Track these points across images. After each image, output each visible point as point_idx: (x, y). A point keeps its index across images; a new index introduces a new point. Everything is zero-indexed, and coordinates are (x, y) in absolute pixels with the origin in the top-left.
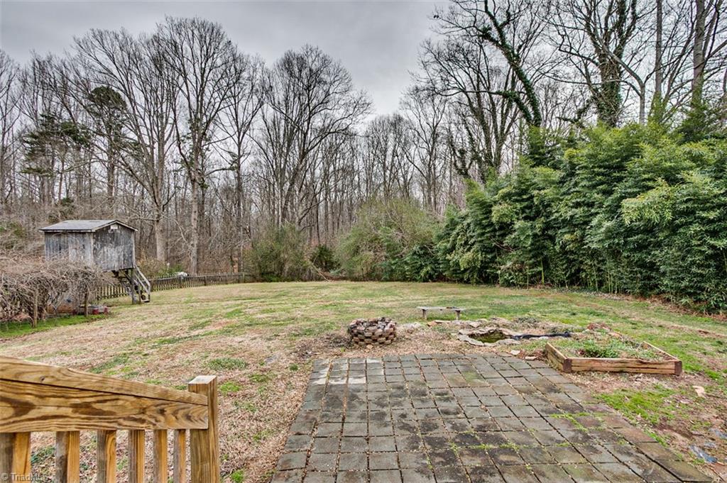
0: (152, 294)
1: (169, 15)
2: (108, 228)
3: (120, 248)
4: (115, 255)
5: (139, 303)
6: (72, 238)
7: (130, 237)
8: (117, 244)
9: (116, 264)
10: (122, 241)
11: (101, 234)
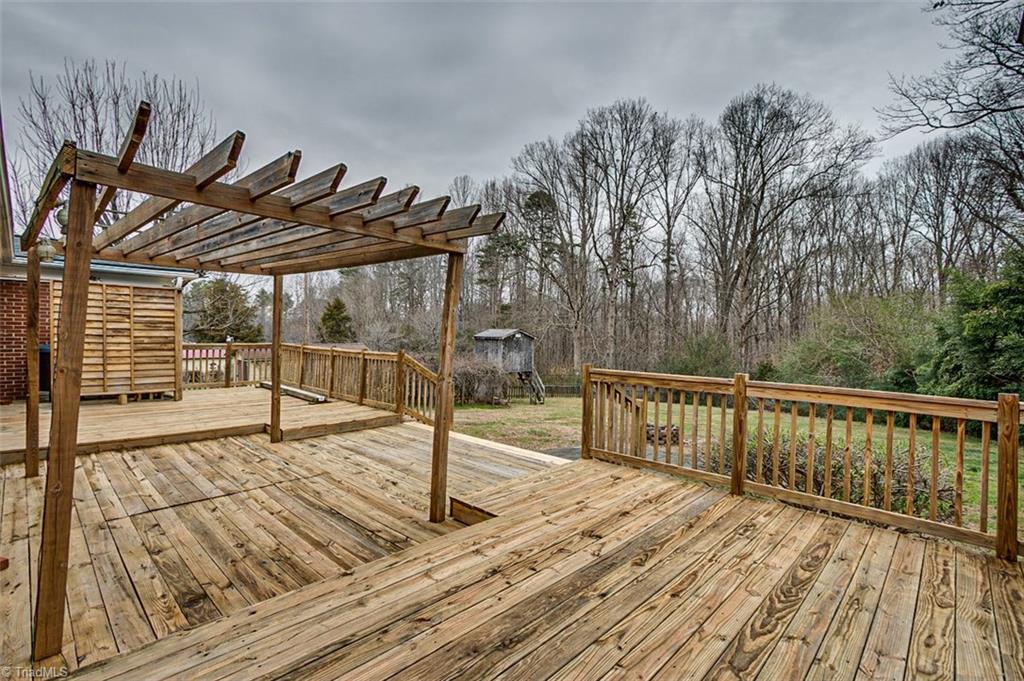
0: (546, 399)
1: (590, 108)
2: (514, 336)
3: (522, 354)
4: (518, 359)
5: (536, 404)
6: (489, 344)
7: (530, 345)
8: (520, 350)
9: (519, 367)
10: (524, 347)
11: (509, 340)
